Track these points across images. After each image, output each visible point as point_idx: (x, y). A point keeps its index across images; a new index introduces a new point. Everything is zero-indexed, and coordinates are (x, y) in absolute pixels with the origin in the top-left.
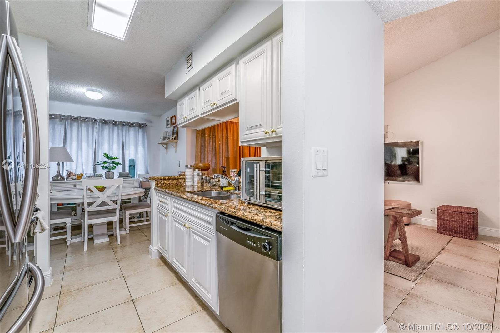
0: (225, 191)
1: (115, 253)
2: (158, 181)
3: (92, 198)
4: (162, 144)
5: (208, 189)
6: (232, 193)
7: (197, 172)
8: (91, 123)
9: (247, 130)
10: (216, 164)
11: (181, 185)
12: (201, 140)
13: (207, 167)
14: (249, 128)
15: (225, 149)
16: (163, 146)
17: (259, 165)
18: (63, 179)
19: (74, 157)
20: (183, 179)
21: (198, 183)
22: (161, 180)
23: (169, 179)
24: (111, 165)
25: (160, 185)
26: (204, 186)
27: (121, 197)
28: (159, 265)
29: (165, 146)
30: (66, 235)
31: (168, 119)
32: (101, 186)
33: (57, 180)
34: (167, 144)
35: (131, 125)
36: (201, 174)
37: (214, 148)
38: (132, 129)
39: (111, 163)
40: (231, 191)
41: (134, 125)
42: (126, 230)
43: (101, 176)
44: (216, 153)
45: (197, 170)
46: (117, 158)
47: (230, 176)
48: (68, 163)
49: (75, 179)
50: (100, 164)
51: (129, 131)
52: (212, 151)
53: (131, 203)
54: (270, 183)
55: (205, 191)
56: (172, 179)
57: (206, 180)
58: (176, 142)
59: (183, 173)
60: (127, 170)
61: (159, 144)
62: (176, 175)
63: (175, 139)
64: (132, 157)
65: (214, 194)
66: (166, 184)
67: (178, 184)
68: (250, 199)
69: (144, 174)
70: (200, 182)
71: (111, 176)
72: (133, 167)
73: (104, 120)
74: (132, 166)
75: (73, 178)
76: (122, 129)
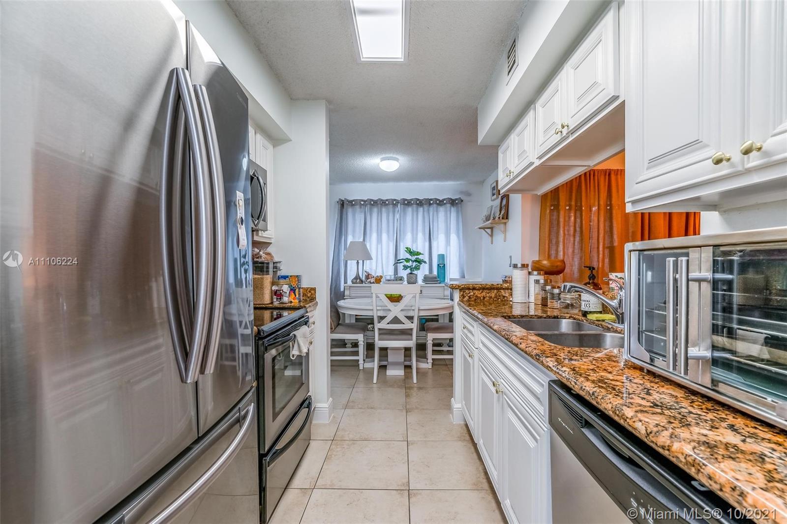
0: (592, 322)
1: (407, 396)
2: (464, 292)
3: (383, 310)
4: (484, 228)
5: (556, 313)
6: (608, 330)
7: (536, 277)
8: (391, 206)
9: (648, 168)
10: (583, 260)
11: (505, 302)
12: (551, 215)
13: (557, 266)
14: (654, 161)
15: (604, 230)
16: (486, 231)
17: (688, 261)
18: (362, 282)
19: (373, 255)
20: (508, 289)
21: (536, 299)
22: (469, 289)
23: (483, 288)
24: (415, 264)
25: (466, 298)
26: (547, 306)
27: (418, 313)
28: (460, 439)
29: (489, 231)
30: (358, 356)
31: (492, 186)
32: (396, 295)
33: (356, 283)
34: (492, 228)
35: (440, 203)
36: (542, 281)
37: (578, 229)
38: (442, 210)
40: (607, 325)
41: (445, 202)
42: (428, 363)
43: (401, 279)
44: (582, 240)
45: (535, 273)
46: (420, 254)
47: (609, 288)
48: (368, 261)
50: (402, 262)
51: (437, 212)
52: (574, 236)
53: (438, 321)
54: (735, 321)
55: (545, 318)
56: (487, 289)
57: (552, 294)
58: (505, 223)
59: (509, 277)
60: (435, 272)
61: (480, 228)
62: (498, 280)
63: (503, 218)
64: (442, 252)
65: (565, 326)
66: (477, 296)
67: (498, 299)
68: (652, 360)
69: (458, 277)
70: (540, 297)
71: (413, 279)
72: (442, 267)
73: (407, 200)
74: (442, 265)
75: (372, 282)
76: (428, 211)
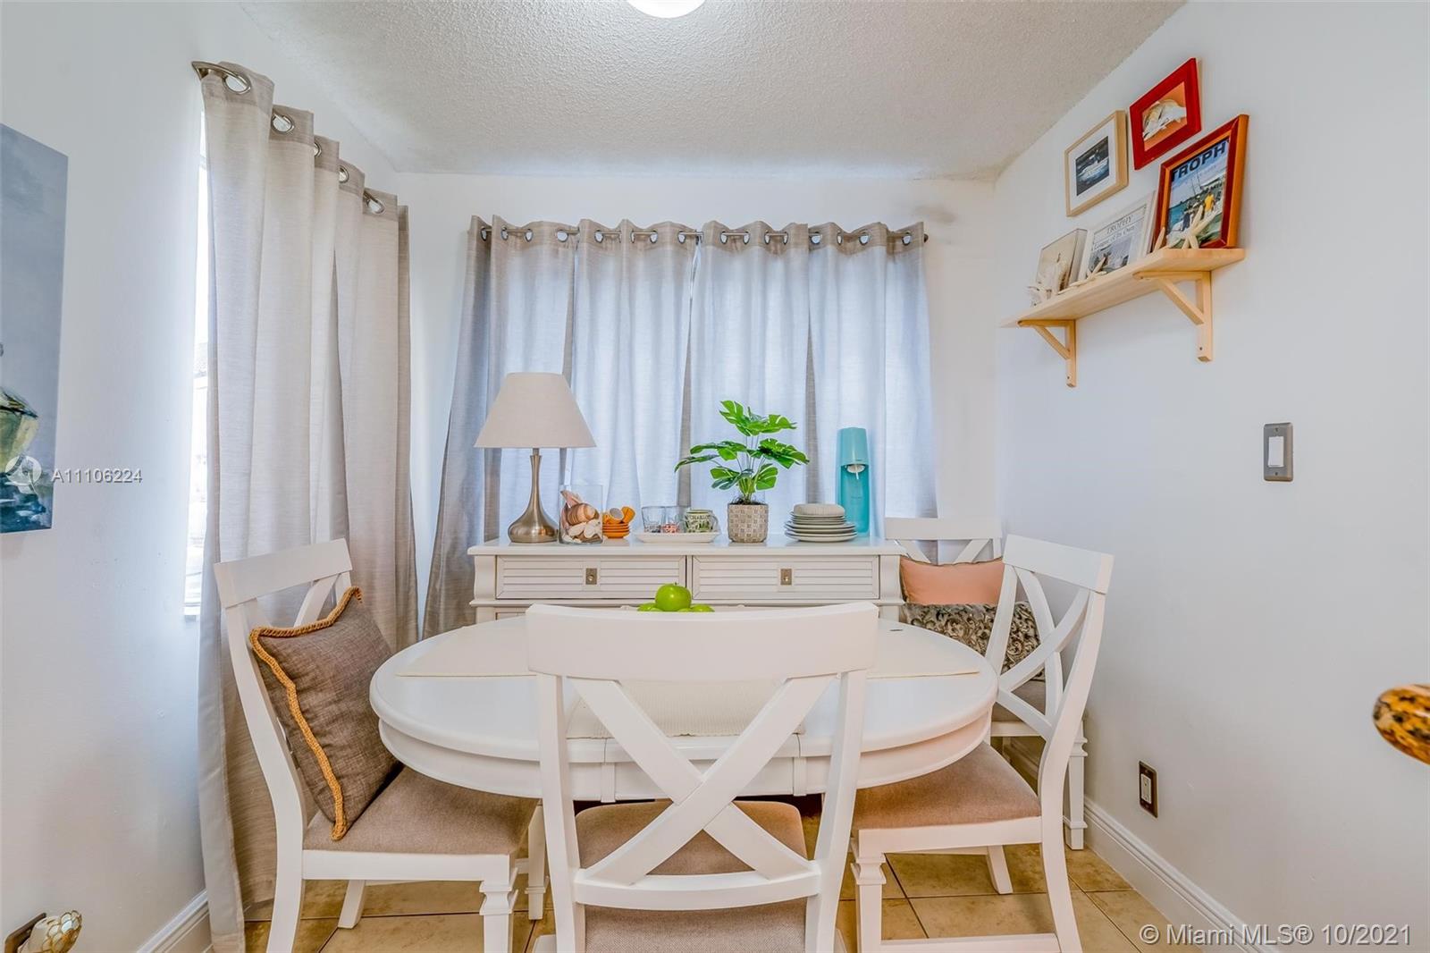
4: (1038, 322)
8: (669, 251)
16: (1046, 333)
19: (601, 432)
24: (757, 464)
29: (1059, 333)
31: (1081, 151)
33: (526, 540)
34: (1071, 322)
35: (849, 241)
38: (853, 268)
39: (757, 456)
41: (864, 239)
43: (705, 523)
46: (782, 423)
48: (582, 454)
49: (595, 539)
50: (704, 459)
51: (838, 275)
58: (1210, 272)
60: (830, 500)
61: (1022, 323)
64: (853, 420)
69: (913, 517)
71: (754, 527)
72: (857, 476)
73: (726, 229)
74: (857, 471)
75: (588, 535)
76: (806, 270)
